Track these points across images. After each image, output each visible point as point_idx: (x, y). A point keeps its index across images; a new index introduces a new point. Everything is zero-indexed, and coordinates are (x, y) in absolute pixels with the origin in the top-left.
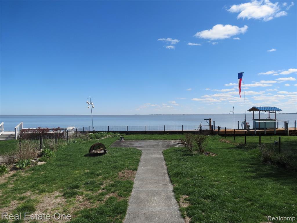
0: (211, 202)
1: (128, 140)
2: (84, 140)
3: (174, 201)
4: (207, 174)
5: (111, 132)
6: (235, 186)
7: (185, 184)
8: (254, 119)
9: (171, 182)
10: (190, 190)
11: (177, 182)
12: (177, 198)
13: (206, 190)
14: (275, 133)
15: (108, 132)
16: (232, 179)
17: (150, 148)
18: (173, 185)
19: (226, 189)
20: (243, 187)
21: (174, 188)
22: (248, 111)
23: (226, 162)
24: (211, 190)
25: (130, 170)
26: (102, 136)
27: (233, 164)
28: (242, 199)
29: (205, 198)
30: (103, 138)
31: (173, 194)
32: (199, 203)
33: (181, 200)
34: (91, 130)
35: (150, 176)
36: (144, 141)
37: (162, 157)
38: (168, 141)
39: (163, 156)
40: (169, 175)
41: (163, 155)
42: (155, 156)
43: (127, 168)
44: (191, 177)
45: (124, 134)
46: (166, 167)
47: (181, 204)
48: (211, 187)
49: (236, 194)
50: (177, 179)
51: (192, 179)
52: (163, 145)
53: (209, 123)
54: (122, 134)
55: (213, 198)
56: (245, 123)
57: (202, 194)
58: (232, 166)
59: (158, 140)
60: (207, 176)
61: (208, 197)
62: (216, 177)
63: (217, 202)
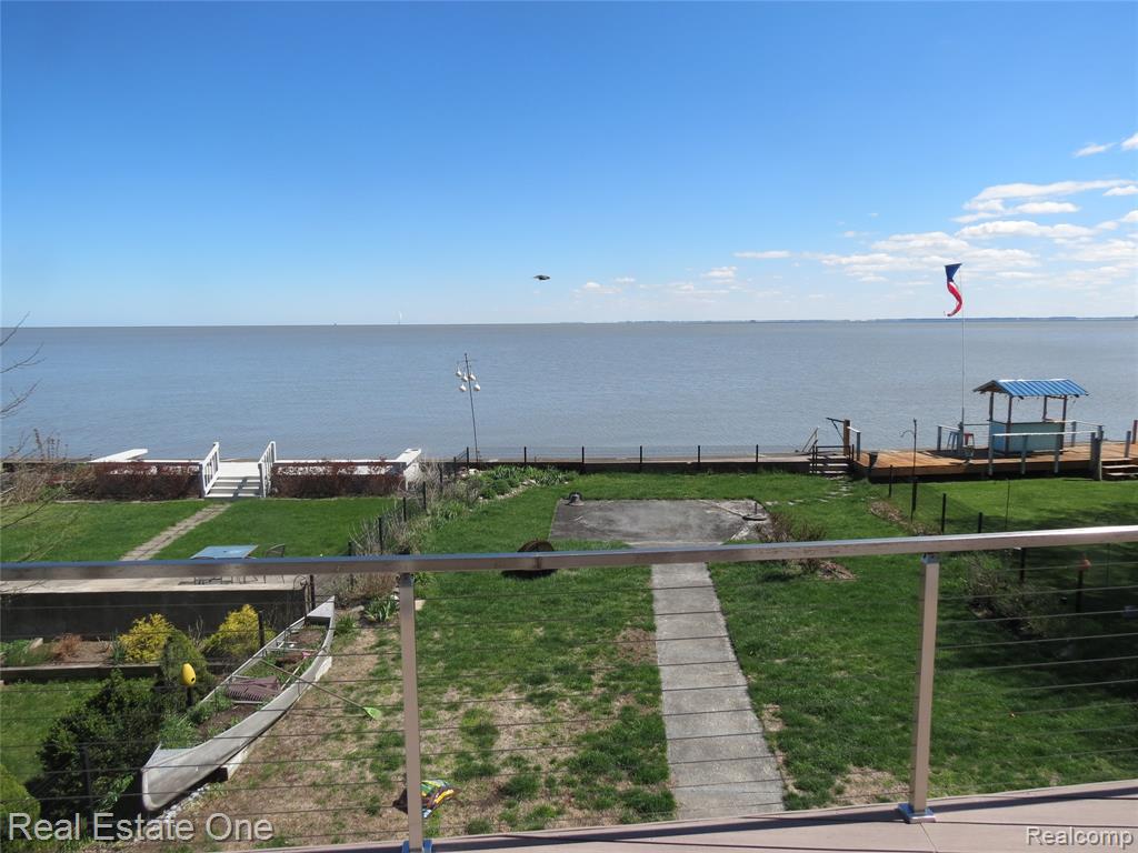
0: (825, 721)
1: (590, 499)
2: (469, 504)
3: (751, 717)
4: (822, 647)
5: (533, 465)
6: (880, 685)
7: (773, 677)
8: (991, 420)
9: (742, 667)
10: (783, 692)
11: (754, 669)
12: (757, 711)
13: (817, 693)
14: (1056, 471)
15: (524, 465)
16: (877, 662)
17: (667, 539)
18: (745, 675)
19: (859, 691)
20: (897, 688)
21: (748, 685)
22: (975, 391)
23: (872, 606)
24: (828, 694)
25: (638, 630)
26: (512, 485)
27: (890, 615)
28: (887, 717)
29: (813, 714)
30: (514, 491)
31: (747, 699)
32: (800, 725)
33: (766, 715)
34: (472, 459)
35: (691, 648)
36: (641, 504)
37: (709, 581)
38: (713, 503)
39: (710, 577)
40: (733, 646)
41: (708, 573)
42: (689, 578)
43: (629, 623)
44: (785, 655)
45: (574, 474)
46: (722, 621)
47: (767, 723)
48: (829, 687)
49: (877, 704)
50: (753, 661)
51: (788, 663)
52: (700, 527)
53: (842, 431)
54: (568, 475)
55: (829, 713)
56: (961, 434)
57: (808, 704)
58: (886, 621)
59: (682, 499)
60: (822, 654)
61: (818, 712)
62: (843, 657)
63: (837, 722)
